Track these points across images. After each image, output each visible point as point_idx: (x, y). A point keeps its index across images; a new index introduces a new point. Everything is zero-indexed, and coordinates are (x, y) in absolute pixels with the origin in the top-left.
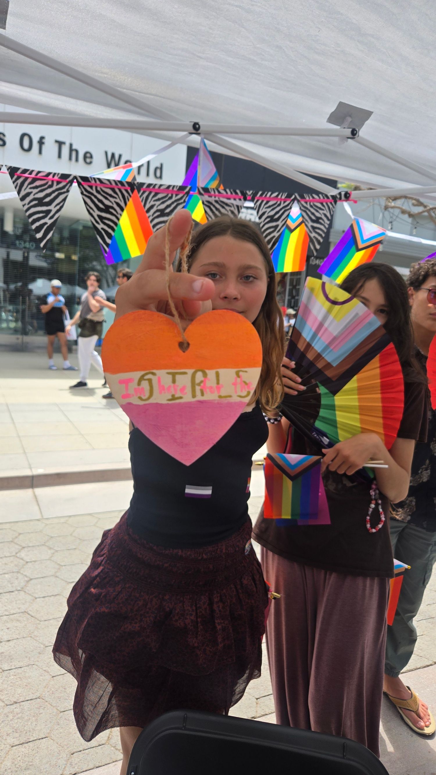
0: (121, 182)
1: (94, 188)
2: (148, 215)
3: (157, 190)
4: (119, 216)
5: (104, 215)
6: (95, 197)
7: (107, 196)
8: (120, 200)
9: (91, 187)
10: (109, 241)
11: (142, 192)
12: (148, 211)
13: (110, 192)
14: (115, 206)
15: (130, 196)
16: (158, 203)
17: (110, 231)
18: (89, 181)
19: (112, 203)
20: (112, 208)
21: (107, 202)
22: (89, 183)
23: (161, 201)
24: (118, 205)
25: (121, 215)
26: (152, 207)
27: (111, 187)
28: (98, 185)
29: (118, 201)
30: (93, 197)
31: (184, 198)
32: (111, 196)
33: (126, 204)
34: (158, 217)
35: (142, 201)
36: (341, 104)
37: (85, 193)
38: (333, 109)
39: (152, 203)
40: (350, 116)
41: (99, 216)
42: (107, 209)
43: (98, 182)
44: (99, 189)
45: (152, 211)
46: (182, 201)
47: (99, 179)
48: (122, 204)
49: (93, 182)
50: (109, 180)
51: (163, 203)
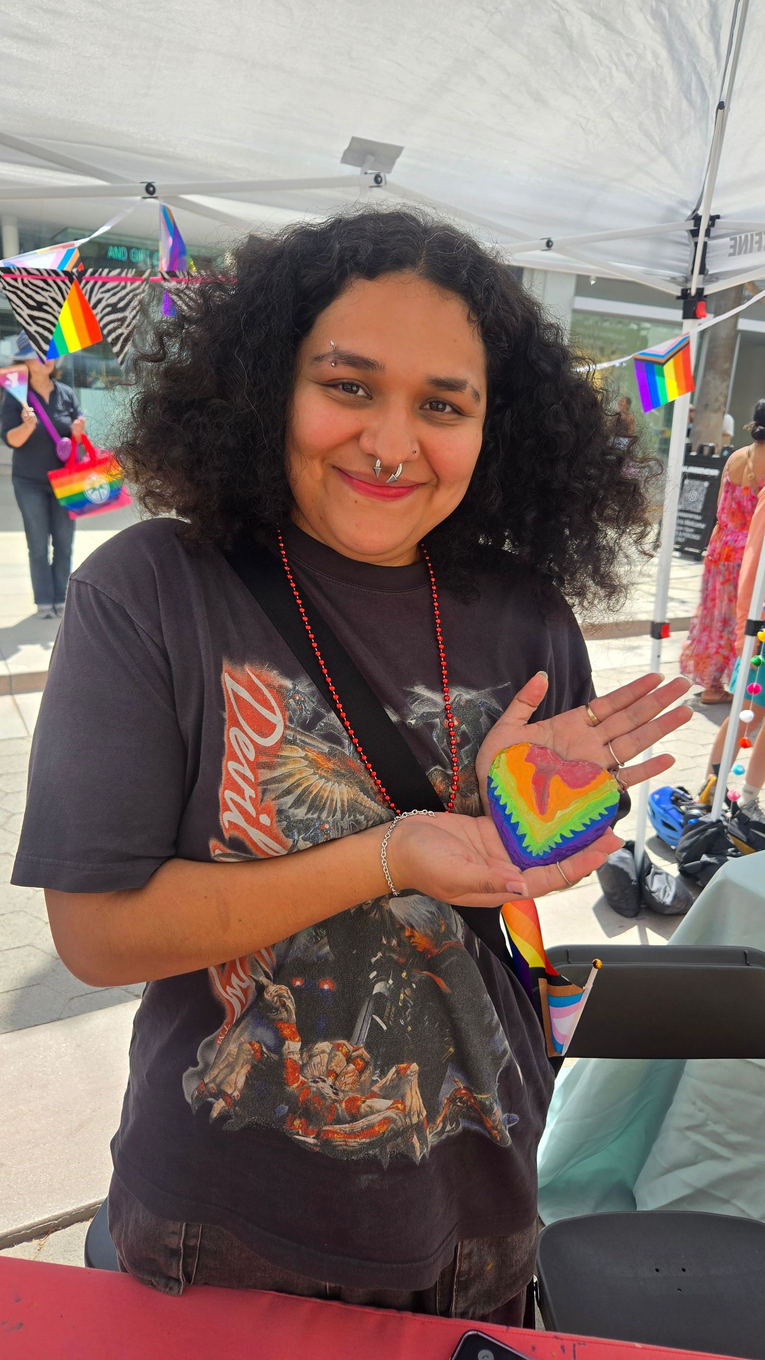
0: (55, 272)
1: (19, 280)
2: (95, 312)
3: (104, 278)
4: (56, 314)
5: (36, 314)
6: (22, 291)
7: (37, 289)
8: (56, 293)
9: (16, 280)
10: (46, 347)
11: (84, 282)
12: (95, 306)
13: (41, 284)
14: (50, 302)
15: (69, 288)
16: (107, 295)
17: (46, 333)
18: (13, 273)
19: (46, 299)
20: (47, 304)
21: (38, 298)
22: (12, 276)
23: (112, 292)
24: (54, 300)
25: (59, 313)
26: (99, 301)
27: (42, 277)
28: (25, 277)
29: (53, 295)
30: (19, 293)
31: (143, 287)
32: (43, 289)
33: (64, 299)
34: (108, 314)
35: (86, 294)
36: (354, 139)
37: (8, 287)
38: (346, 146)
39: (100, 296)
40: (372, 154)
41: (30, 316)
42: (40, 306)
43: (24, 273)
44: (26, 281)
45: (100, 307)
46: (141, 290)
47: (25, 269)
48: (60, 299)
49: (17, 273)
50: (38, 270)
51: (114, 294)
